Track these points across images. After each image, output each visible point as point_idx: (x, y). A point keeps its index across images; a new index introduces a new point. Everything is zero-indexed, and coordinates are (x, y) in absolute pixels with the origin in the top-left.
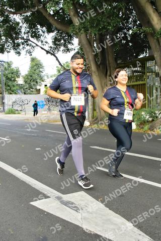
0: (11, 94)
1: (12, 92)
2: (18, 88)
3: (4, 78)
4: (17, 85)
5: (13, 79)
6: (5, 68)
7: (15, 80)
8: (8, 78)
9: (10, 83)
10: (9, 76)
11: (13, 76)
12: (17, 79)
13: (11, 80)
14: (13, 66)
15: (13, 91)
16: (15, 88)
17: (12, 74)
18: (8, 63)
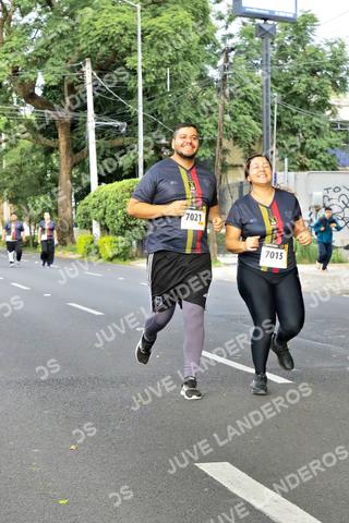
0: (303, 168)
1: (308, 162)
2: (336, 138)
3: (276, 97)
4: (334, 125)
5: (314, 99)
6: (282, 48)
7: (323, 105)
8: (291, 96)
9: (300, 120)
10: (299, 85)
11: (316, 83)
12: (333, 99)
13: (305, 104)
14: (320, 38)
15: (313, 156)
16: (321, 143)
17: (313, 73)
18: (292, 21)
